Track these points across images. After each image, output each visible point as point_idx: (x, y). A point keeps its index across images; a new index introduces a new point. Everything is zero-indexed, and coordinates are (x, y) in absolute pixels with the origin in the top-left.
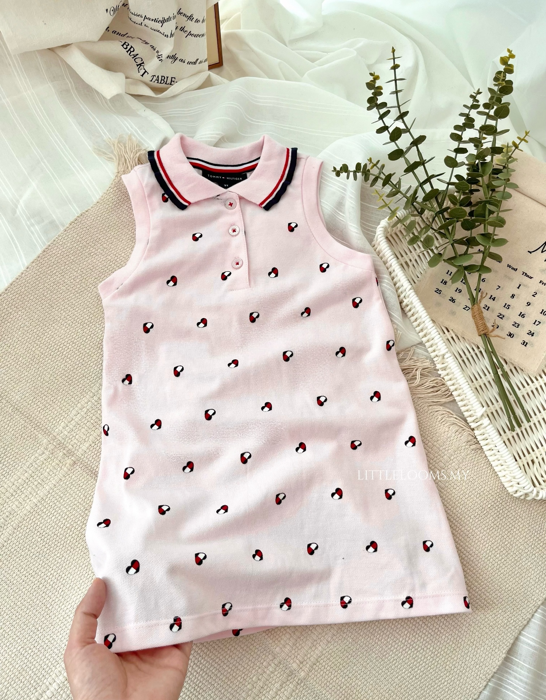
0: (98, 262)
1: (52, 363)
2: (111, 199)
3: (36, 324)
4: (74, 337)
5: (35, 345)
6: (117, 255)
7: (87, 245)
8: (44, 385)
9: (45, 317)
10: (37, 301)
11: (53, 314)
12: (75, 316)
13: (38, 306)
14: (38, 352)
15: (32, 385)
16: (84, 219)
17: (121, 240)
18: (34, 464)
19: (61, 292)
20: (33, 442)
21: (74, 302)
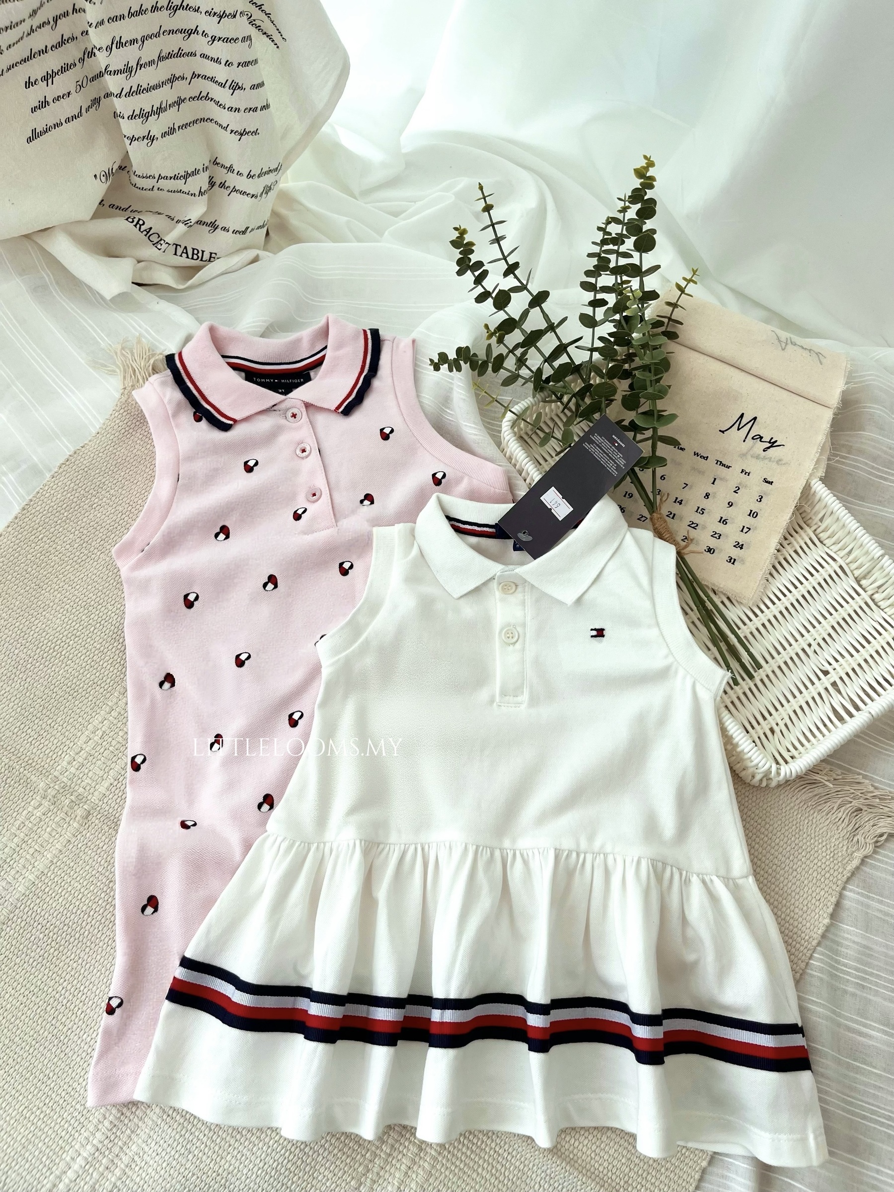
0: (104, 516)
1: (45, 669)
2: (117, 426)
3: (18, 615)
4: (76, 627)
5: (19, 645)
6: (131, 503)
7: (86, 494)
8: (36, 703)
9: (31, 603)
10: (18, 581)
11: (42, 597)
12: (75, 597)
13: (19, 589)
14: (23, 656)
15: (18, 704)
16: (79, 457)
17: (135, 482)
18: (27, 823)
19: (52, 564)
20: (24, 789)
21: (72, 578)
